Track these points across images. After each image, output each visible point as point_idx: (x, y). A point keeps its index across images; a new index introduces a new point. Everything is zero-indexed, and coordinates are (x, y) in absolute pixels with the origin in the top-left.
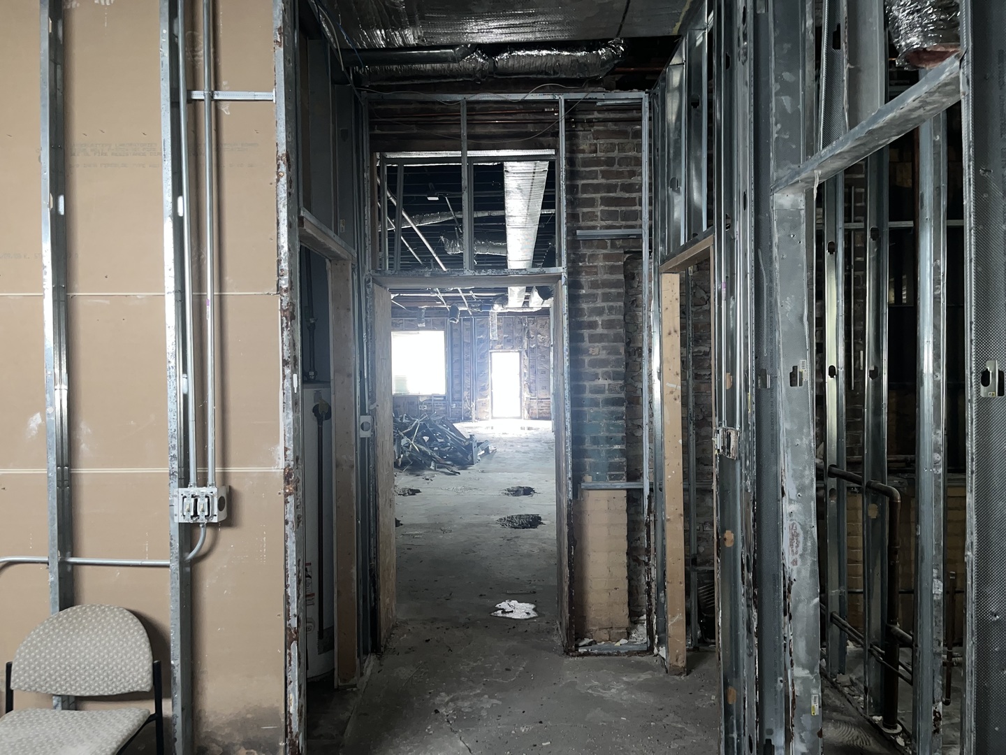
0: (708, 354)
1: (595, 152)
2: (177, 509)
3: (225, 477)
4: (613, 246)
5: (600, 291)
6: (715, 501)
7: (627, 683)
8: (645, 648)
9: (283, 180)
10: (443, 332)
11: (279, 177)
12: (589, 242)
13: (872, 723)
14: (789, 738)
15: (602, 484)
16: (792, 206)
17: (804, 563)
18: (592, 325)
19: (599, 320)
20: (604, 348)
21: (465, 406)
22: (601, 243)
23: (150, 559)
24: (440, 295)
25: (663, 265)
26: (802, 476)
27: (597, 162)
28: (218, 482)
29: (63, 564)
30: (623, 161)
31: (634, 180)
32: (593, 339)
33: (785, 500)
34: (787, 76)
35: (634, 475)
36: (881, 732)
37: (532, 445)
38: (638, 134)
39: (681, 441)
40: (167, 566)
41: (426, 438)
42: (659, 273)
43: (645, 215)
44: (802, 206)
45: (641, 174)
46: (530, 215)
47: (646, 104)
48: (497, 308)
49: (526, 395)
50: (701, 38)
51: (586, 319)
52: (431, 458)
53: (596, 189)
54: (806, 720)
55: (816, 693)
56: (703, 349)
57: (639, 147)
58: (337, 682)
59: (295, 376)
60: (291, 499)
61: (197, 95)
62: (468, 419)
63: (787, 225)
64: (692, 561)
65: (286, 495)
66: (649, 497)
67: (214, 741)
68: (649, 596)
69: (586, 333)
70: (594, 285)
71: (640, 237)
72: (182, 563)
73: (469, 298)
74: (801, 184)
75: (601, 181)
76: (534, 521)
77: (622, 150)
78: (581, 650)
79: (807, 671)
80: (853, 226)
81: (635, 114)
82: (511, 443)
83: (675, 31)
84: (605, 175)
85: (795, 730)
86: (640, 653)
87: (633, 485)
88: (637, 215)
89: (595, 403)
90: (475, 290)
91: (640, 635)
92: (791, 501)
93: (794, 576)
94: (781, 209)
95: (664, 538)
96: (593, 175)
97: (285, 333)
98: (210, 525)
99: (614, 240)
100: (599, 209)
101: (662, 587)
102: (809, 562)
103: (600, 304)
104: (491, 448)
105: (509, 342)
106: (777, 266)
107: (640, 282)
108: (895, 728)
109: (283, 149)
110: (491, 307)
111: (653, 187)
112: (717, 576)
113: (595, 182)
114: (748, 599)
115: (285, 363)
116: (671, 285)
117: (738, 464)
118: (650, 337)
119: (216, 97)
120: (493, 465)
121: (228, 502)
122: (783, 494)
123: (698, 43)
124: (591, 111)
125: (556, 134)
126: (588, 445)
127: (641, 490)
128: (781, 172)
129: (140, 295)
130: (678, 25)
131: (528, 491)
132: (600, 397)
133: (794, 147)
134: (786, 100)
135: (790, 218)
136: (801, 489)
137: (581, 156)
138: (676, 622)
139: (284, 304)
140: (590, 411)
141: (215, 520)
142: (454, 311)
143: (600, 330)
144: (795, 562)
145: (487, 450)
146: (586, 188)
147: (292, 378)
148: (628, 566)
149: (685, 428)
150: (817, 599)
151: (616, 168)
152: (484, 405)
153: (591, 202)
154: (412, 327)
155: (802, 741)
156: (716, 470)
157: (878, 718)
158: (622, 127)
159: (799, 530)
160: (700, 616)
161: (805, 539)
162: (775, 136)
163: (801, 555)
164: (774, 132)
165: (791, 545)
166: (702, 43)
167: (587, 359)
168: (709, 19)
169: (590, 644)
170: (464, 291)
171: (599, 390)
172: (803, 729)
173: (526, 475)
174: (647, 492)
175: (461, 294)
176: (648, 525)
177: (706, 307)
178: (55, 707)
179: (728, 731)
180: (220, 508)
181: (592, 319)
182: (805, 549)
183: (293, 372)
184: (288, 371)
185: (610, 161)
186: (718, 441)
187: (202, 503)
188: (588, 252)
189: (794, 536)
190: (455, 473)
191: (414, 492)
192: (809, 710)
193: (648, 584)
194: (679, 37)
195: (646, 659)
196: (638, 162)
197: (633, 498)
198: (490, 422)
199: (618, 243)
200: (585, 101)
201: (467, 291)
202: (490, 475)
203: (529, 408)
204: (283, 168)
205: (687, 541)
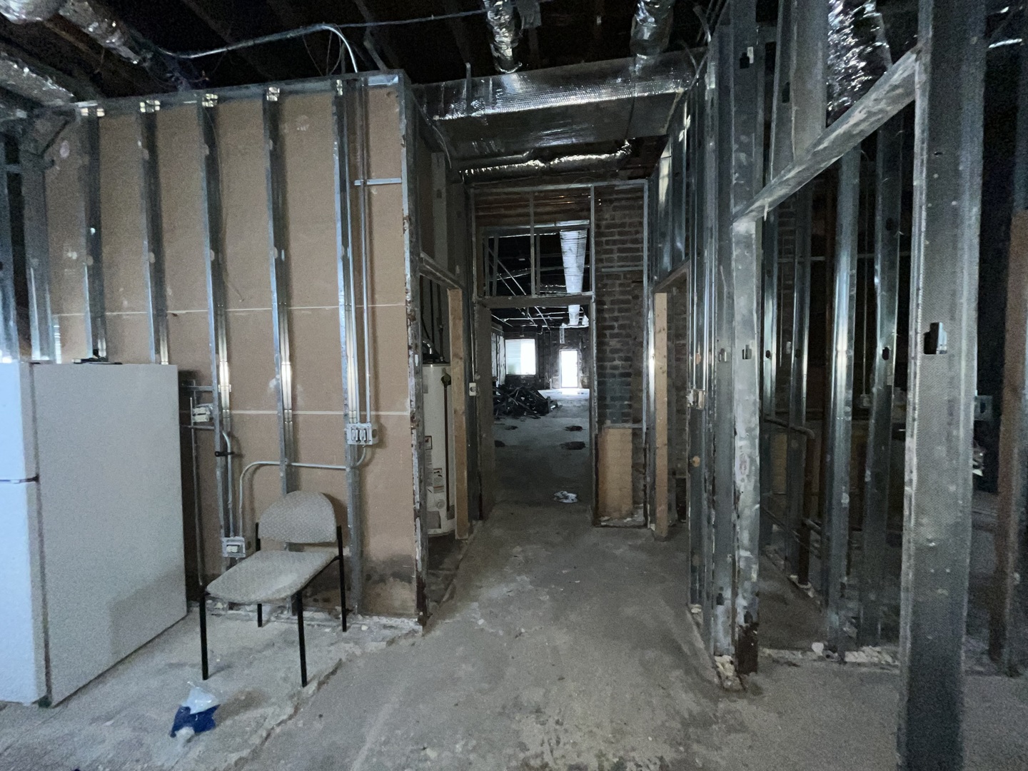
0: (684, 345)
1: (614, 219)
2: (349, 436)
3: (378, 417)
4: (625, 278)
5: (616, 307)
6: (687, 436)
7: (630, 545)
8: (642, 524)
9: (407, 232)
10: (533, 340)
11: (404, 230)
12: (609, 276)
13: (790, 580)
14: (735, 594)
15: (617, 425)
16: (747, 232)
17: (749, 481)
18: (612, 328)
19: (616, 324)
20: (619, 342)
21: (546, 381)
22: (617, 277)
23: (337, 465)
24: (532, 319)
25: (657, 288)
26: (750, 422)
27: (614, 226)
28: (374, 420)
29: (289, 466)
30: (631, 225)
31: (638, 236)
32: (613, 336)
33: (737, 438)
34: (743, 138)
35: (637, 420)
36: (797, 587)
37: (583, 403)
38: (641, 207)
39: (666, 399)
40: (344, 470)
41: (523, 398)
42: (654, 293)
43: (646, 258)
44: (753, 231)
45: (643, 232)
46: (578, 267)
47: (646, 187)
48: (564, 326)
49: (581, 375)
50: (682, 136)
51: (607, 324)
52: (525, 409)
53: (615, 242)
54: (747, 585)
55: (755, 567)
56: (682, 342)
57: (642, 216)
58: (457, 537)
59: (416, 356)
60: (414, 431)
61: (357, 183)
62: (548, 388)
63: (742, 246)
64: (672, 472)
65: (412, 429)
66: (646, 433)
67: (375, 572)
68: (645, 494)
69: (608, 332)
70: (613, 302)
71: (642, 272)
72: (353, 468)
73: (548, 320)
74: (754, 214)
75: (617, 237)
76: (580, 446)
77: (631, 217)
78: (603, 524)
79: (749, 553)
80: (784, 260)
81: (639, 194)
82: (571, 401)
83: (663, 131)
84: (620, 234)
85: (740, 591)
86: (639, 527)
87: (636, 426)
88: (640, 259)
89: (614, 376)
90: (551, 316)
91: (639, 517)
92: (741, 439)
93: (742, 490)
94: (738, 234)
95: (655, 459)
96: (612, 234)
97: (409, 329)
98: (367, 446)
99: (625, 273)
100: (615, 256)
101: (653, 487)
102: (753, 480)
103: (616, 314)
104: (559, 404)
105: (571, 344)
106: (734, 274)
107: (642, 301)
108: (807, 584)
109: (406, 213)
110: (561, 325)
111: (651, 241)
112: (688, 485)
113: (614, 238)
114: (708, 502)
115: (410, 348)
116: (662, 299)
117: (704, 413)
118: (648, 334)
119: (368, 183)
120: (559, 413)
121: (379, 433)
122: (735, 433)
123: (680, 140)
124: (611, 194)
125: (589, 210)
126: (608, 401)
127: (641, 429)
128: (738, 208)
129: (327, 308)
130: (666, 126)
131: (579, 429)
132: (617, 372)
133: (748, 189)
134: (743, 156)
135: (746, 241)
136: (749, 430)
137: (604, 222)
138: (662, 509)
139: (409, 311)
140: (610, 381)
141: (371, 443)
142: (539, 328)
143: (616, 331)
144: (743, 480)
145: (557, 405)
146: (607, 243)
147: (414, 357)
148: (632, 475)
149: (669, 391)
150: (758, 506)
151: (627, 229)
152: (557, 380)
153: (611, 251)
154: (517, 337)
155: (744, 598)
156: (689, 417)
157: (794, 577)
158: (631, 203)
159: (748, 460)
160: (677, 506)
161: (751, 465)
162: (734, 182)
163: (748, 476)
164: (734, 179)
165: (741, 467)
166: (683, 140)
167: (608, 349)
168: (687, 122)
169: (608, 520)
170: (544, 316)
171: (615, 368)
172: (745, 591)
173: (578, 419)
174: (644, 430)
175: (543, 318)
176: (645, 450)
177: (684, 316)
178: (285, 549)
179: (693, 583)
180: (374, 436)
181: (611, 324)
182: (750, 472)
183: (414, 354)
184: (411, 353)
185: (623, 225)
186: (690, 398)
187: (362, 434)
188: (609, 282)
189: (743, 462)
190: (537, 418)
191: (514, 428)
192: (749, 579)
193: (645, 486)
194: (667, 136)
195: (643, 530)
196: (641, 224)
197: (636, 434)
198: (560, 390)
199: (628, 276)
200: (607, 187)
201: (546, 316)
202: (558, 419)
203: (583, 382)
204: (407, 225)
205: (669, 460)
